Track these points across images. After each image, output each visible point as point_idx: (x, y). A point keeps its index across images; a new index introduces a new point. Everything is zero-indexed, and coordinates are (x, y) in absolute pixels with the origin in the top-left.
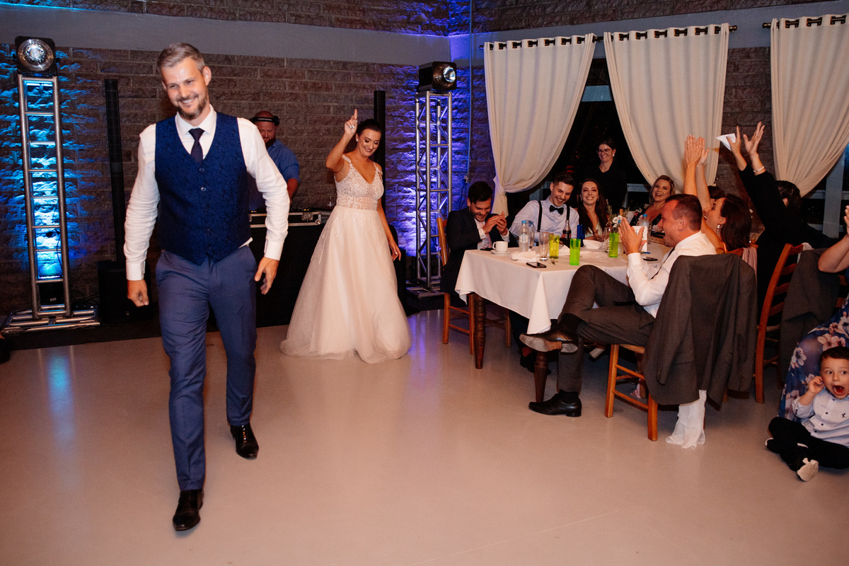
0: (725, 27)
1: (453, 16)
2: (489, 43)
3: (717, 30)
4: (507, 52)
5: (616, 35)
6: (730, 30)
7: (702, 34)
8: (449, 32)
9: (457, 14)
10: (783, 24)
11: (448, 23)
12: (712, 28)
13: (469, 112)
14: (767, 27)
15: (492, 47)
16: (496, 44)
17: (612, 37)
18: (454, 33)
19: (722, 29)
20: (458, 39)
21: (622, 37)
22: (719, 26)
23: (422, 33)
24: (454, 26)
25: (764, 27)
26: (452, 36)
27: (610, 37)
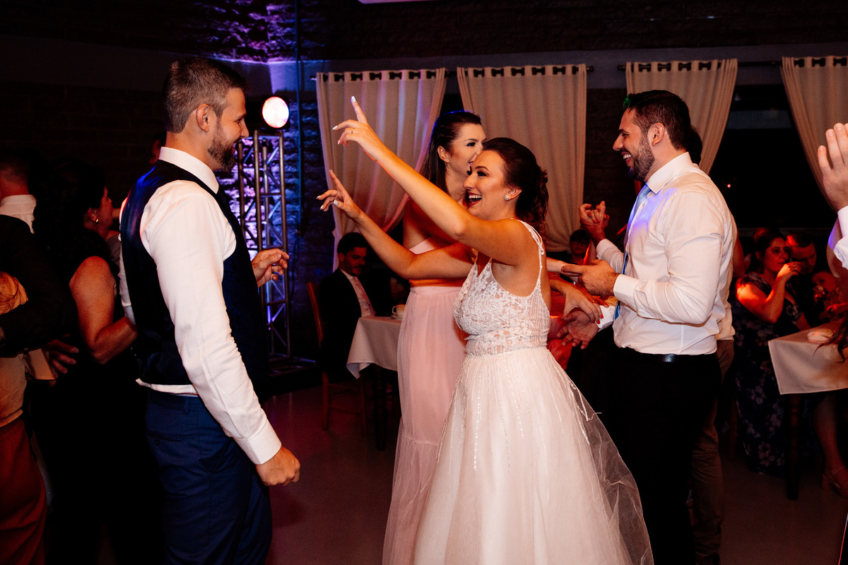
0: (582, 68)
1: (273, 38)
2: (322, 74)
3: (575, 70)
4: (343, 85)
5: (471, 71)
6: (587, 71)
7: (560, 74)
8: (269, 57)
9: (279, 37)
10: (636, 68)
11: (267, 47)
12: (569, 68)
13: (297, 153)
14: (622, 69)
15: (326, 78)
16: (331, 75)
17: (466, 73)
18: (276, 59)
19: (580, 69)
20: (280, 67)
21: (476, 73)
22: (577, 66)
23: (237, 58)
24: (275, 50)
25: (619, 69)
26: (272, 62)
27: (464, 73)
